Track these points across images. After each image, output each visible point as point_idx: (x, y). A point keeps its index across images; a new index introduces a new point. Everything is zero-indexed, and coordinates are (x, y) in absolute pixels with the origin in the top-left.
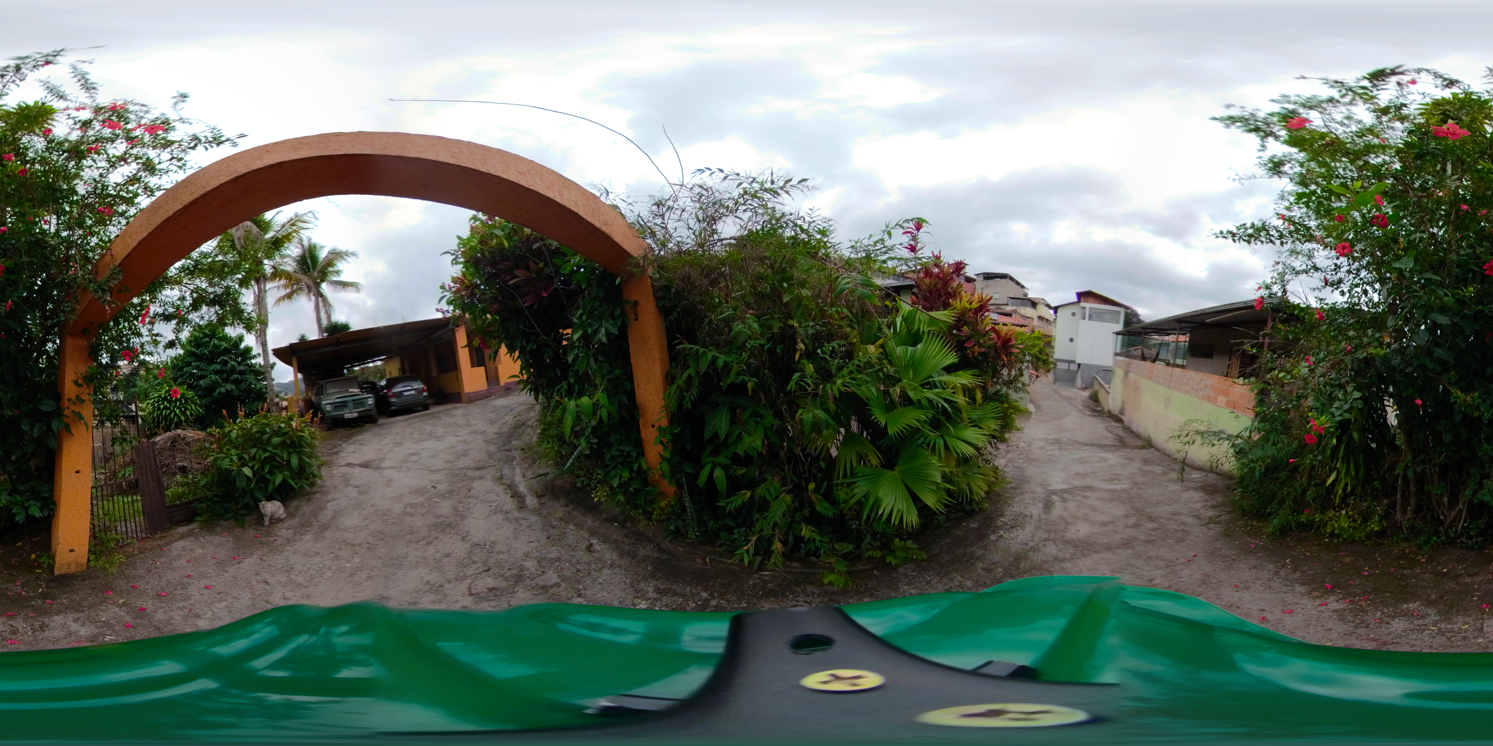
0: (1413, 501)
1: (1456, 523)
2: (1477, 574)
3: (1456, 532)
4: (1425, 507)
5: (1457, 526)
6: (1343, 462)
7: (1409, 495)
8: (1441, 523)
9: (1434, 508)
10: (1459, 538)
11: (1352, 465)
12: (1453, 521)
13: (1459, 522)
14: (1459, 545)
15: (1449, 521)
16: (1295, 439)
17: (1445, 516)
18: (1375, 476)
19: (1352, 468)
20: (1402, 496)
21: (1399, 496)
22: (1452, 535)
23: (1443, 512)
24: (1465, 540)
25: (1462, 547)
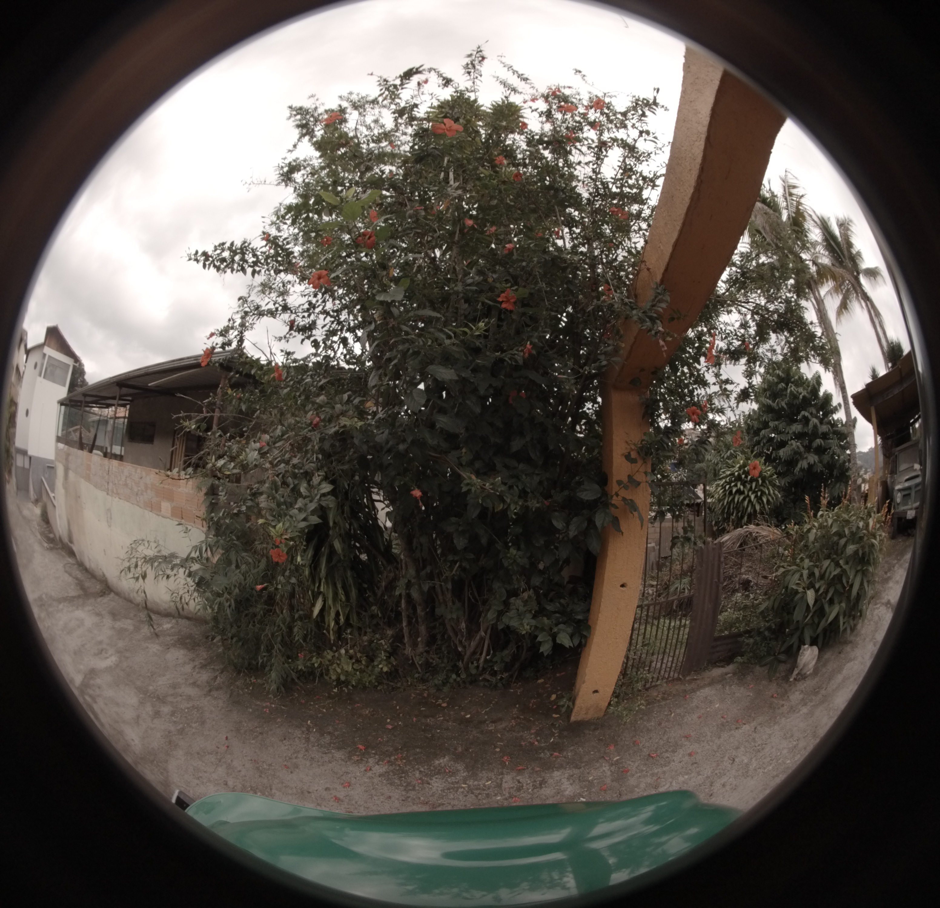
0: (422, 629)
1: (477, 656)
2: (500, 719)
3: (477, 667)
4: (439, 637)
5: (478, 660)
6: (327, 583)
7: (417, 621)
8: (460, 656)
9: (449, 637)
10: (481, 675)
11: (339, 586)
12: (474, 653)
13: (481, 654)
14: (482, 684)
15: (468, 653)
16: (263, 556)
17: (464, 647)
18: (371, 599)
19: (340, 591)
20: (409, 623)
21: (404, 624)
22: (474, 672)
23: (461, 642)
24: (488, 677)
25: (485, 686)
